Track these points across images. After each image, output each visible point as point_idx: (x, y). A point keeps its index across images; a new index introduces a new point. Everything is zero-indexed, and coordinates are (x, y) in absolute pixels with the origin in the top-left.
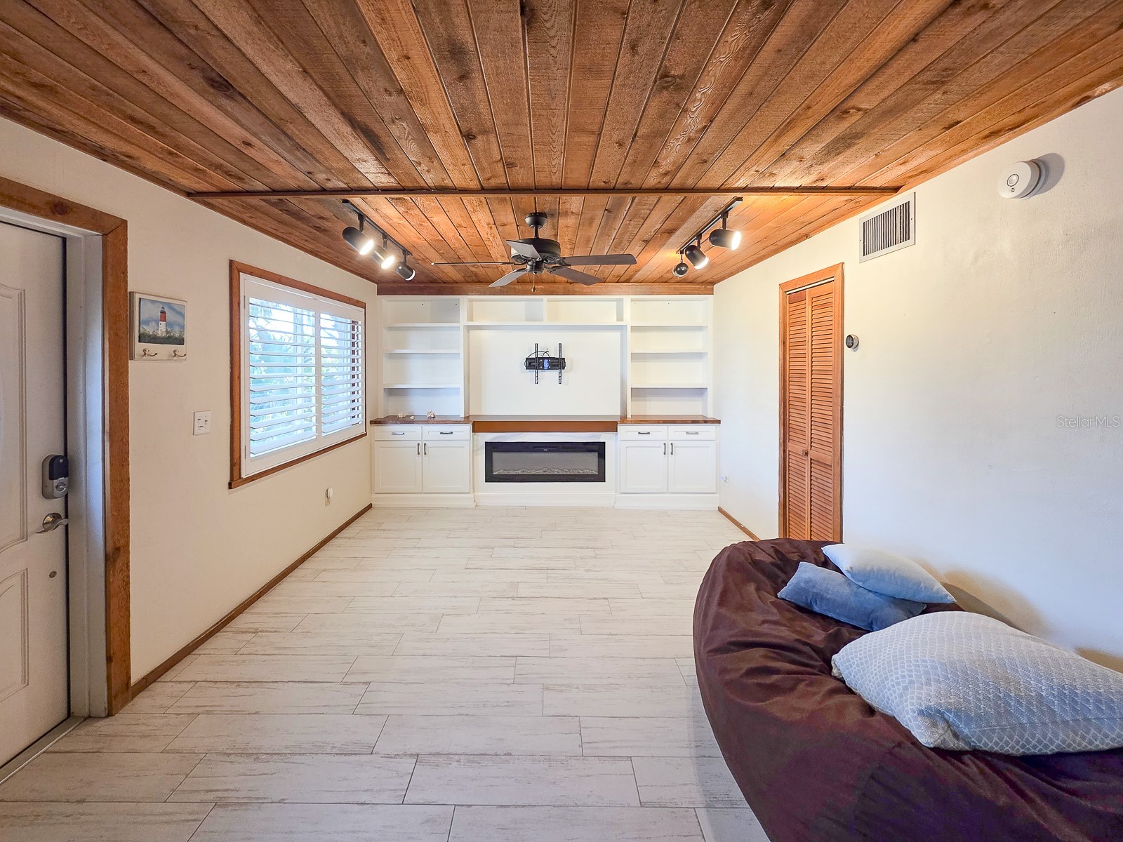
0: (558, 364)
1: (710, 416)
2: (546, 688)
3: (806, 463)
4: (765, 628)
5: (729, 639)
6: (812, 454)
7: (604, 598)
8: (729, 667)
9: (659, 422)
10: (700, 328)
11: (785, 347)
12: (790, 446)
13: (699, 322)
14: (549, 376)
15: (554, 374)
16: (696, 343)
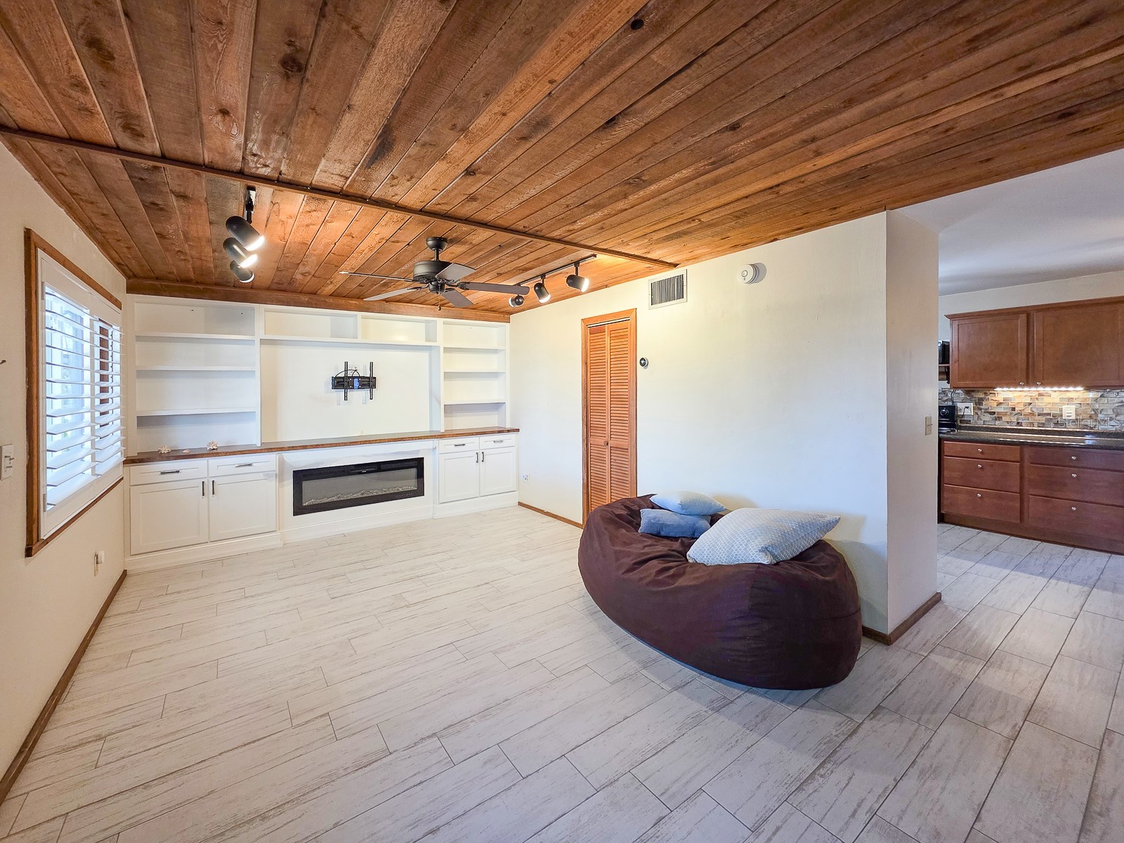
0: (369, 383)
1: (508, 426)
2: (495, 653)
3: (607, 450)
4: (647, 550)
5: (632, 562)
6: (611, 443)
7: (486, 584)
8: (643, 576)
9: (472, 434)
10: (495, 351)
11: (587, 367)
12: (591, 440)
13: (494, 345)
14: (358, 395)
15: (365, 393)
16: (492, 363)
